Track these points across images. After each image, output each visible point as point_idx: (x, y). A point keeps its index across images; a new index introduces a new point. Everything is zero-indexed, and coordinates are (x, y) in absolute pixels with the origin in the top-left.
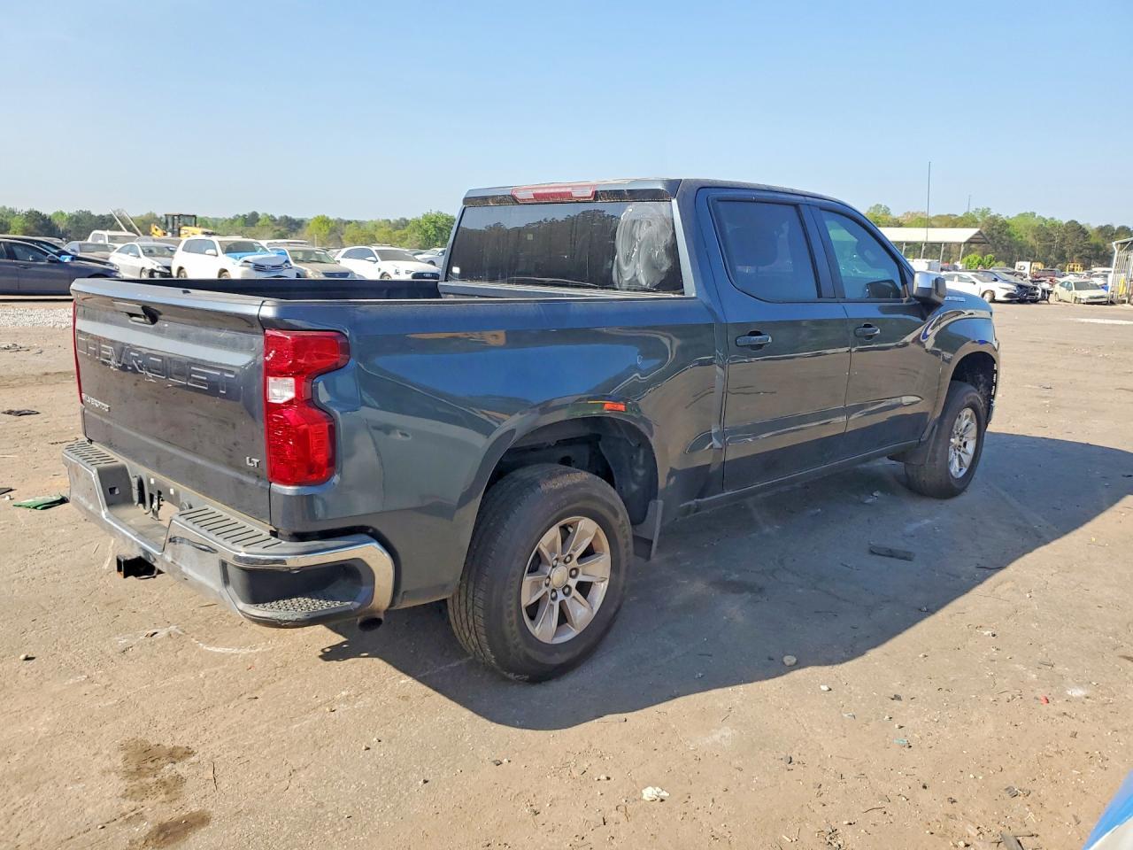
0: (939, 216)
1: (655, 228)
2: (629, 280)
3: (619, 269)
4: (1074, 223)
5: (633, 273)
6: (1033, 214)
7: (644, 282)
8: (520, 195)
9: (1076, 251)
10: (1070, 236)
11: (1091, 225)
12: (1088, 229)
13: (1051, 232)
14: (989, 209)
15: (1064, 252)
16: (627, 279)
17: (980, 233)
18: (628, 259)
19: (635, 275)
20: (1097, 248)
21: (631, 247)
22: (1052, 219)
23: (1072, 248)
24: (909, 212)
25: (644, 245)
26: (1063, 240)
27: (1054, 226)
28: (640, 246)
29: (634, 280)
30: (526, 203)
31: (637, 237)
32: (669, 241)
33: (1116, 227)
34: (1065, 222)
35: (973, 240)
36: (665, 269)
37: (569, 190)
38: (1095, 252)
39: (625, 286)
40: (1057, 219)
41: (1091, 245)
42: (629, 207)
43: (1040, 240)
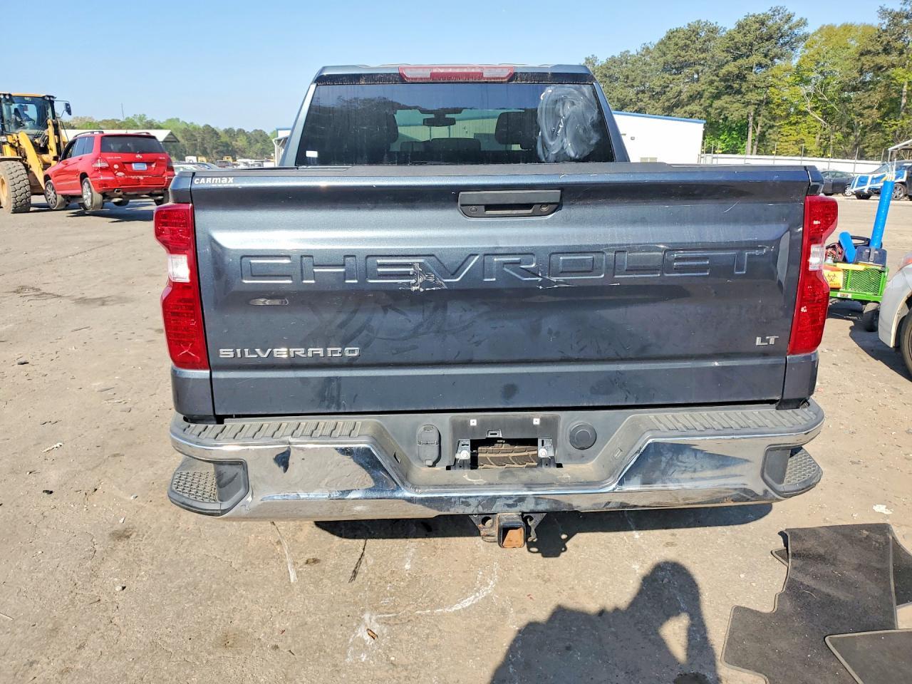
0: (105, 121)
1: (580, 105)
2: (557, 153)
3: (544, 145)
4: (208, 126)
5: (561, 146)
6: (178, 119)
7: (572, 154)
8: (408, 74)
9: (214, 148)
10: (208, 137)
11: (220, 128)
12: (218, 131)
13: (194, 134)
14: (145, 115)
15: (206, 148)
16: (554, 153)
17: (171, 134)
18: (553, 135)
19: (563, 148)
20: (227, 145)
21: (556, 125)
22: (192, 123)
23: (211, 145)
24: (78, 117)
25: (569, 122)
26: (203, 139)
27: (195, 128)
28: (566, 122)
29: (562, 153)
30: (415, 82)
31: (562, 115)
32: (595, 118)
33: (236, 129)
34: (201, 125)
35: (168, 140)
36: (593, 142)
37: (479, 71)
38: (226, 148)
39: (551, 158)
40: (195, 123)
41: (222, 142)
42: (548, 88)
43: (187, 140)
